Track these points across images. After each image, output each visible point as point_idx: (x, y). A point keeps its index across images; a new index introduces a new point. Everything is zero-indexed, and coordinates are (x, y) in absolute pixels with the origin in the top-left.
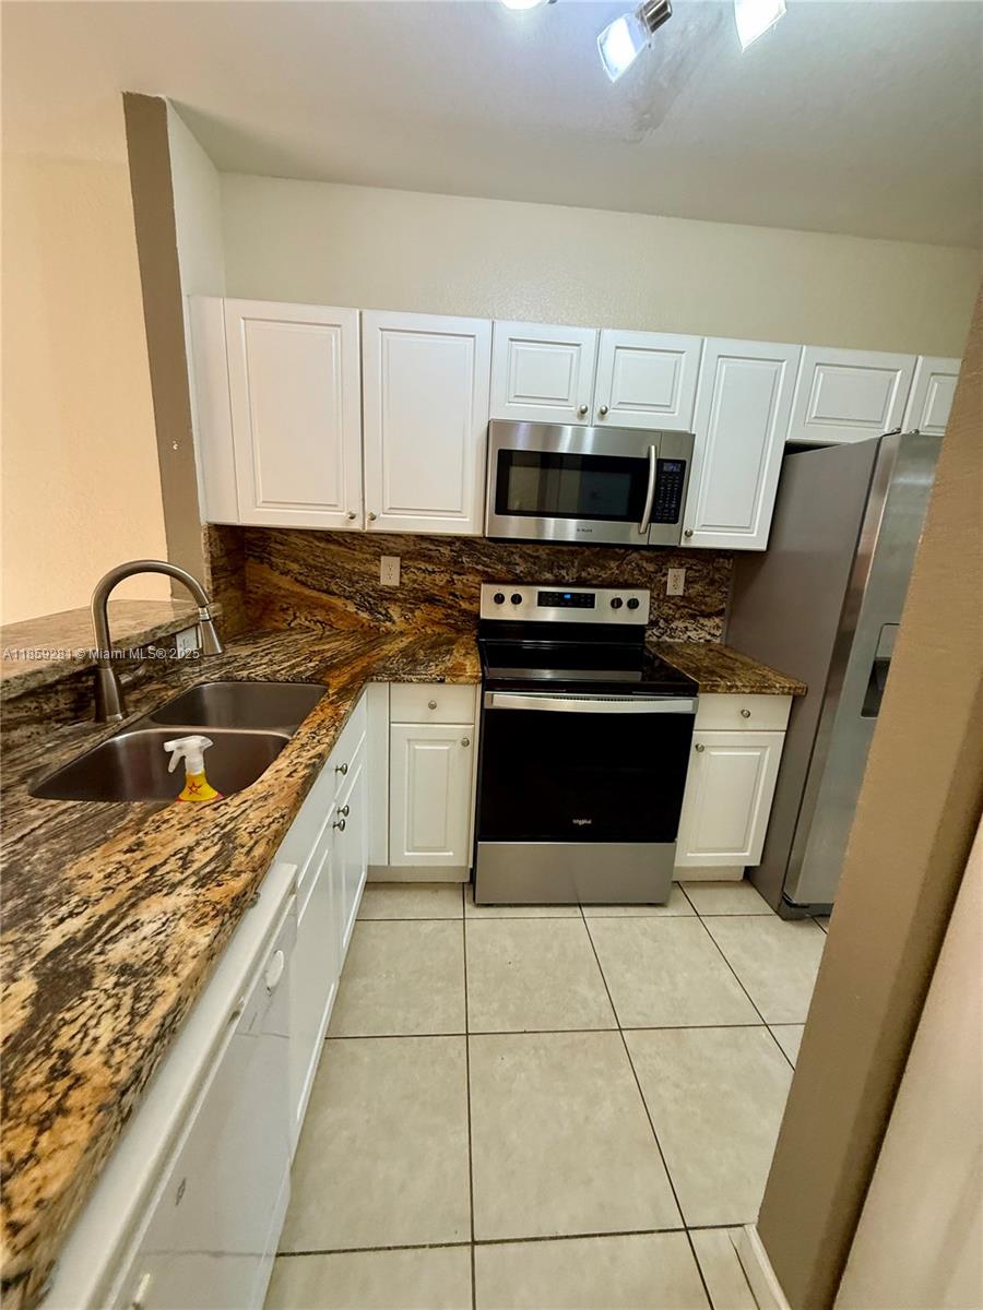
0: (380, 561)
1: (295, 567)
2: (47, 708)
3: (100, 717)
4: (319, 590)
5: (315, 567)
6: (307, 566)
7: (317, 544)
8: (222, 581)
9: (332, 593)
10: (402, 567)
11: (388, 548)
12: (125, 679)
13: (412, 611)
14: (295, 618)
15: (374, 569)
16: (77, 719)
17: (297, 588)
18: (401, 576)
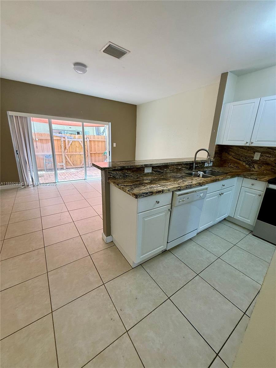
0: (255, 153)
1: (233, 154)
2: (187, 167)
3: (192, 170)
4: (237, 159)
5: (238, 154)
6: (236, 154)
7: (240, 149)
8: (217, 155)
9: (240, 160)
10: (261, 155)
11: (258, 151)
12: (196, 165)
13: (261, 166)
14: (230, 165)
15: (253, 155)
16: (189, 169)
17: (232, 158)
18: (260, 157)
